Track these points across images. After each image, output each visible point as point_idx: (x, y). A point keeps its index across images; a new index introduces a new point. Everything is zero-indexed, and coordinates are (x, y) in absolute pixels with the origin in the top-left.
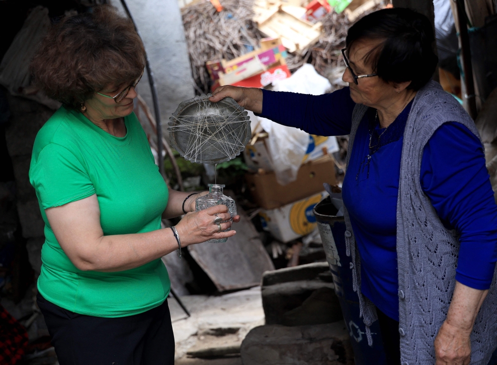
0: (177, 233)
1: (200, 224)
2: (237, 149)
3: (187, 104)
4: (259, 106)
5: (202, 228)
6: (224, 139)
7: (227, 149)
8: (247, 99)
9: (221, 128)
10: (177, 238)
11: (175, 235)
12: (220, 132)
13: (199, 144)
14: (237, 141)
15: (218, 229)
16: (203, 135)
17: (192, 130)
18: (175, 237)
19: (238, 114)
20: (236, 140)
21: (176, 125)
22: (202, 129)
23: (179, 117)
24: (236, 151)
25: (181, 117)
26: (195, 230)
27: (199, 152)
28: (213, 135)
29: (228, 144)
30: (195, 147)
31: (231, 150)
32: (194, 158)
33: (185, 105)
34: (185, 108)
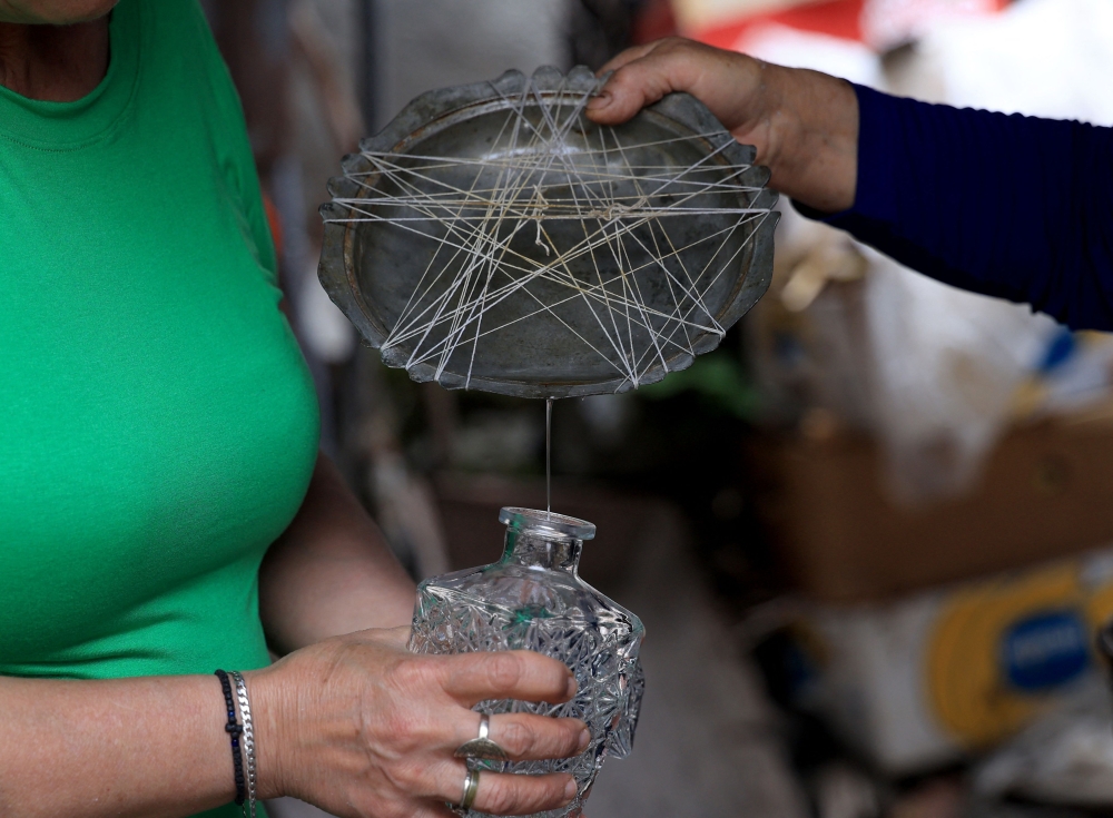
0: (244, 716)
1: (373, 723)
2: (679, 338)
3: (452, 107)
4: (840, 169)
5: (379, 748)
6: (616, 288)
7: (624, 333)
8: (780, 119)
9: (611, 230)
10: (236, 743)
11: (234, 729)
12: (603, 252)
13: (475, 296)
14: (689, 303)
15: (455, 796)
16: (508, 258)
17: (451, 228)
18: (227, 738)
19: (718, 175)
20: (680, 293)
21: (372, 195)
22: (508, 226)
23: (401, 162)
24: (669, 352)
25: (412, 164)
26: (337, 740)
27: (470, 331)
28: (562, 259)
29: (634, 313)
30: (453, 305)
31: (642, 341)
32: (435, 362)
33: (439, 109)
34: (442, 125)
